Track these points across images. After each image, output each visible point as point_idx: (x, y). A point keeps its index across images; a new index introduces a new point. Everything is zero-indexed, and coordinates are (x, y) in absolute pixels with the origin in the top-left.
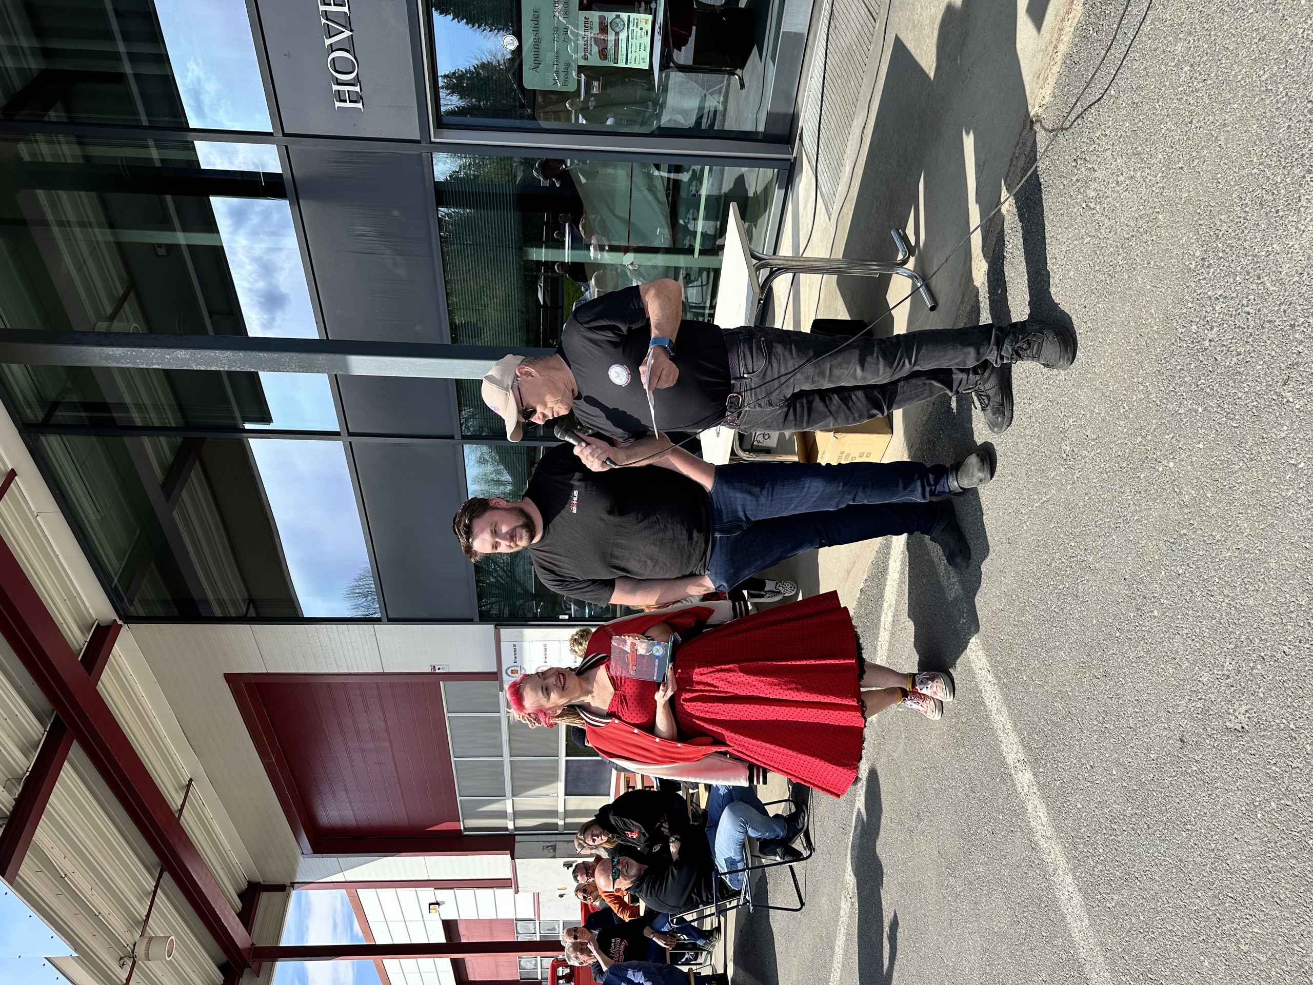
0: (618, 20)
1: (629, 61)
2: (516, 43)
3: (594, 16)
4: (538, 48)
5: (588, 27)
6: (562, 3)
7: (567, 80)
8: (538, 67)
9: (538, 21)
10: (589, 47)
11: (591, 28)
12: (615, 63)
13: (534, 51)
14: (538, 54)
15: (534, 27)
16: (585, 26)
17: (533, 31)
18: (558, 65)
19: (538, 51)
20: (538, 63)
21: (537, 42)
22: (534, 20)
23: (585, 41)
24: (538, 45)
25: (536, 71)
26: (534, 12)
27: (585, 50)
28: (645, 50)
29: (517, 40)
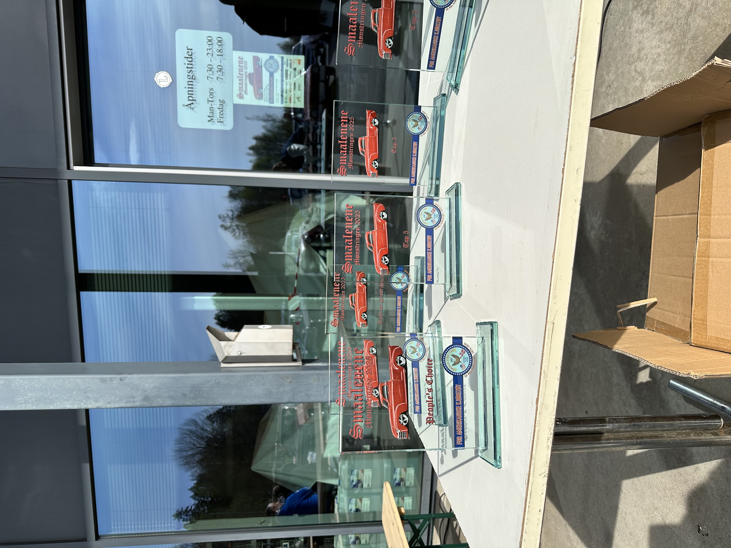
0: (271, 61)
1: (284, 100)
2: (170, 80)
3: (248, 56)
4: (192, 85)
5: (242, 67)
6: (215, 41)
7: (222, 118)
8: (192, 103)
9: (191, 58)
10: (244, 86)
11: (246, 68)
12: (270, 103)
13: (188, 88)
14: (192, 91)
15: (188, 64)
16: (240, 66)
17: (187, 68)
18: (212, 101)
19: (192, 88)
20: (193, 100)
21: (192, 79)
22: (188, 58)
23: (240, 80)
24: (192, 82)
25: (190, 108)
26: (188, 49)
27: (241, 89)
28: (299, 89)
29: (170, 77)
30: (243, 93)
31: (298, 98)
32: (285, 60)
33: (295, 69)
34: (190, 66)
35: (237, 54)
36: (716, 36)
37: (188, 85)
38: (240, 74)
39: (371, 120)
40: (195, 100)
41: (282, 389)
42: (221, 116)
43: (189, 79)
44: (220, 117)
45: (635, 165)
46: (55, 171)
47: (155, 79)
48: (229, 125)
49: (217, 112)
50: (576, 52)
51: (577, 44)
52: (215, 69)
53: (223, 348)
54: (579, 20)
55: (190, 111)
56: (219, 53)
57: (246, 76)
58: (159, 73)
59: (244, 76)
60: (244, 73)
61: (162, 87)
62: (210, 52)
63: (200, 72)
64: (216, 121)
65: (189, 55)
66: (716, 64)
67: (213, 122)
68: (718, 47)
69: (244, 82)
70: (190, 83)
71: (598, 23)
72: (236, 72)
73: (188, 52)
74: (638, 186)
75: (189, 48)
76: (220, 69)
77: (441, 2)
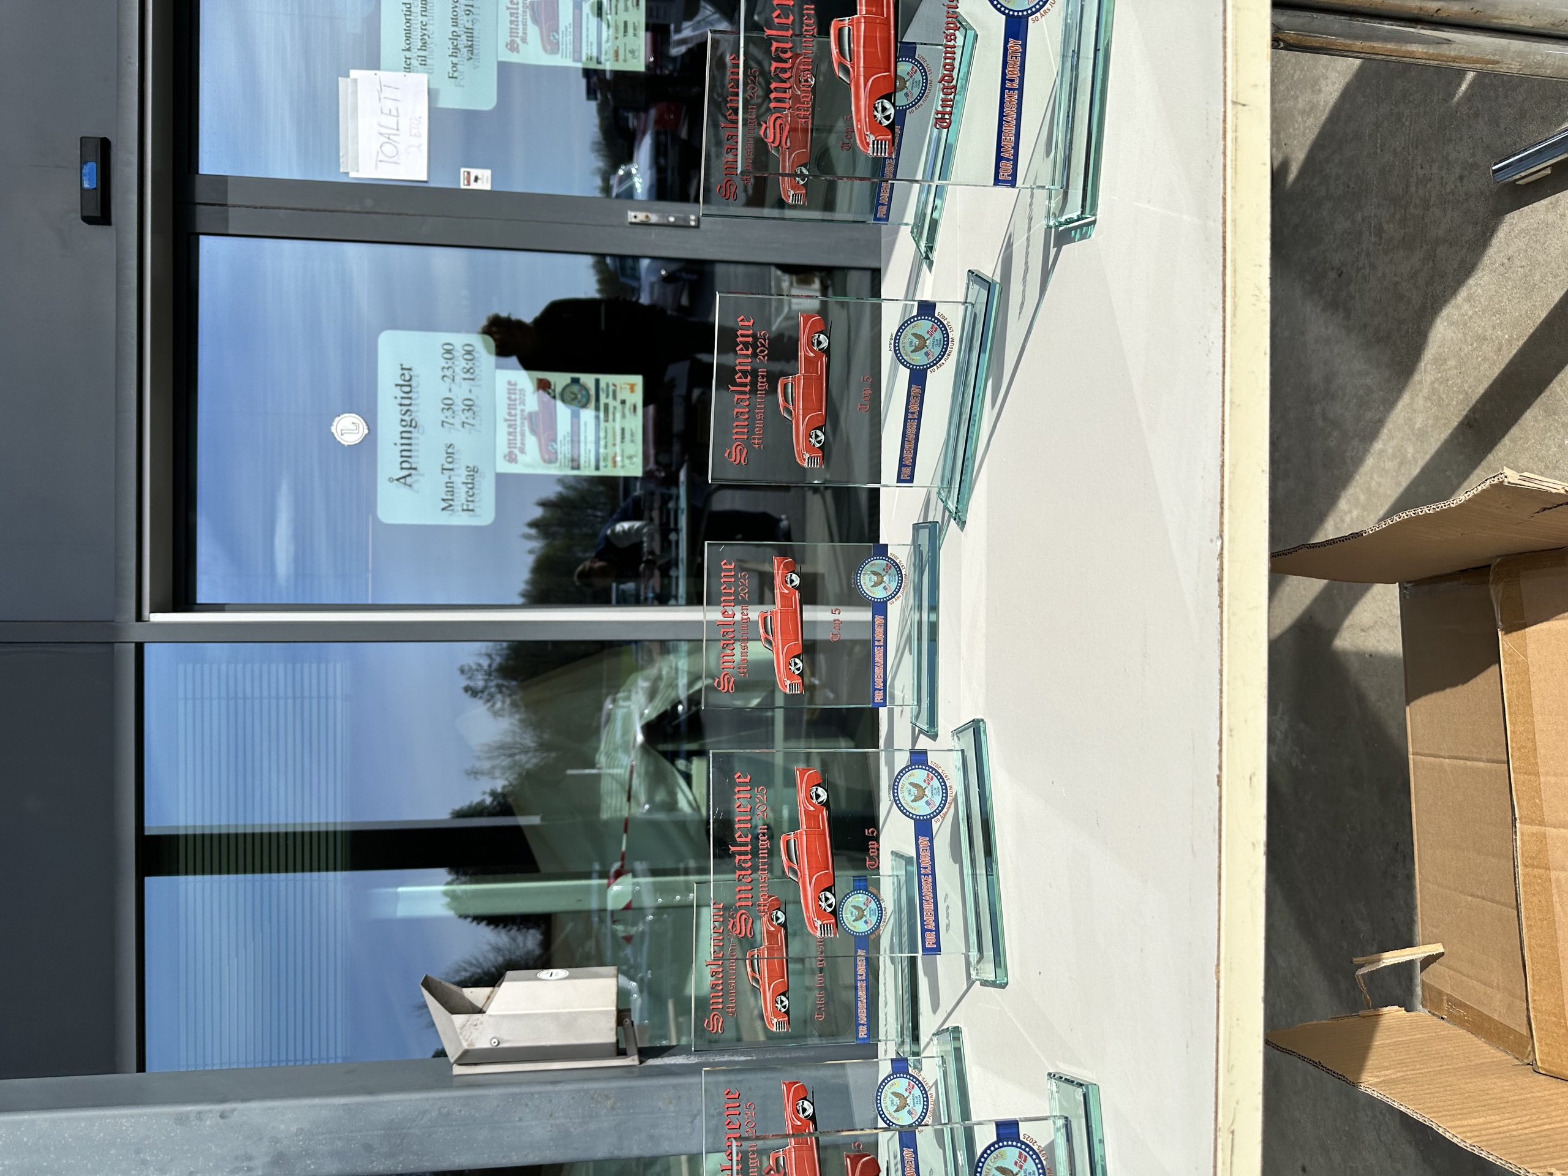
0: (575, 388)
1: (602, 463)
2: (363, 430)
4: (409, 438)
5: (515, 400)
6: (459, 352)
7: (472, 501)
8: (410, 475)
9: (410, 386)
10: (519, 437)
11: (523, 403)
12: (573, 468)
13: (402, 444)
14: (409, 451)
15: (402, 398)
16: (509, 399)
17: (401, 405)
18: (452, 470)
19: (410, 445)
20: (410, 468)
21: (409, 426)
22: (402, 386)
23: (510, 426)
24: (410, 432)
25: (405, 484)
26: (403, 369)
27: (511, 444)
28: (632, 441)
29: (364, 424)
30: (516, 451)
31: (630, 458)
32: (602, 385)
33: (623, 402)
34: (407, 402)
35: (502, 377)
36: (1484, 360)
37: (402, 438)
38: (510, 414)
39: (784, 576)
40: (415, 469)
41: (592, 1126)
42: (470, 499)
43: (405, 426)
44: (468, 501)
45: (1348, 610)
46: (110, 625)
47: (333, 429)
48: (485, 514)
49: (461, 492)
50: (1222, 531)
51: (1222, 514)
52: (459, 406)
53: (458, 1031)
54: (1222, 466)
55: (405, 490)
56: (468, 376)
57: (523, 418)
58: (342, 416)
59: (518, 417)
60: (518, 412)
61: (346, 444)
62: (448, 373)
63: (428, 410)
64: (460, 508)
65: (404, 380)
66: (1509, 483)
67: (453, 510)
68: (1490, 381)
69: (518, 430)
70: (404, 435)
71: (1263, 471)
72: (502, 412)
73: (403, 374)
74: (1360, 655)
75: (404, 367)
76: (469, 407)
77: (919, 359)
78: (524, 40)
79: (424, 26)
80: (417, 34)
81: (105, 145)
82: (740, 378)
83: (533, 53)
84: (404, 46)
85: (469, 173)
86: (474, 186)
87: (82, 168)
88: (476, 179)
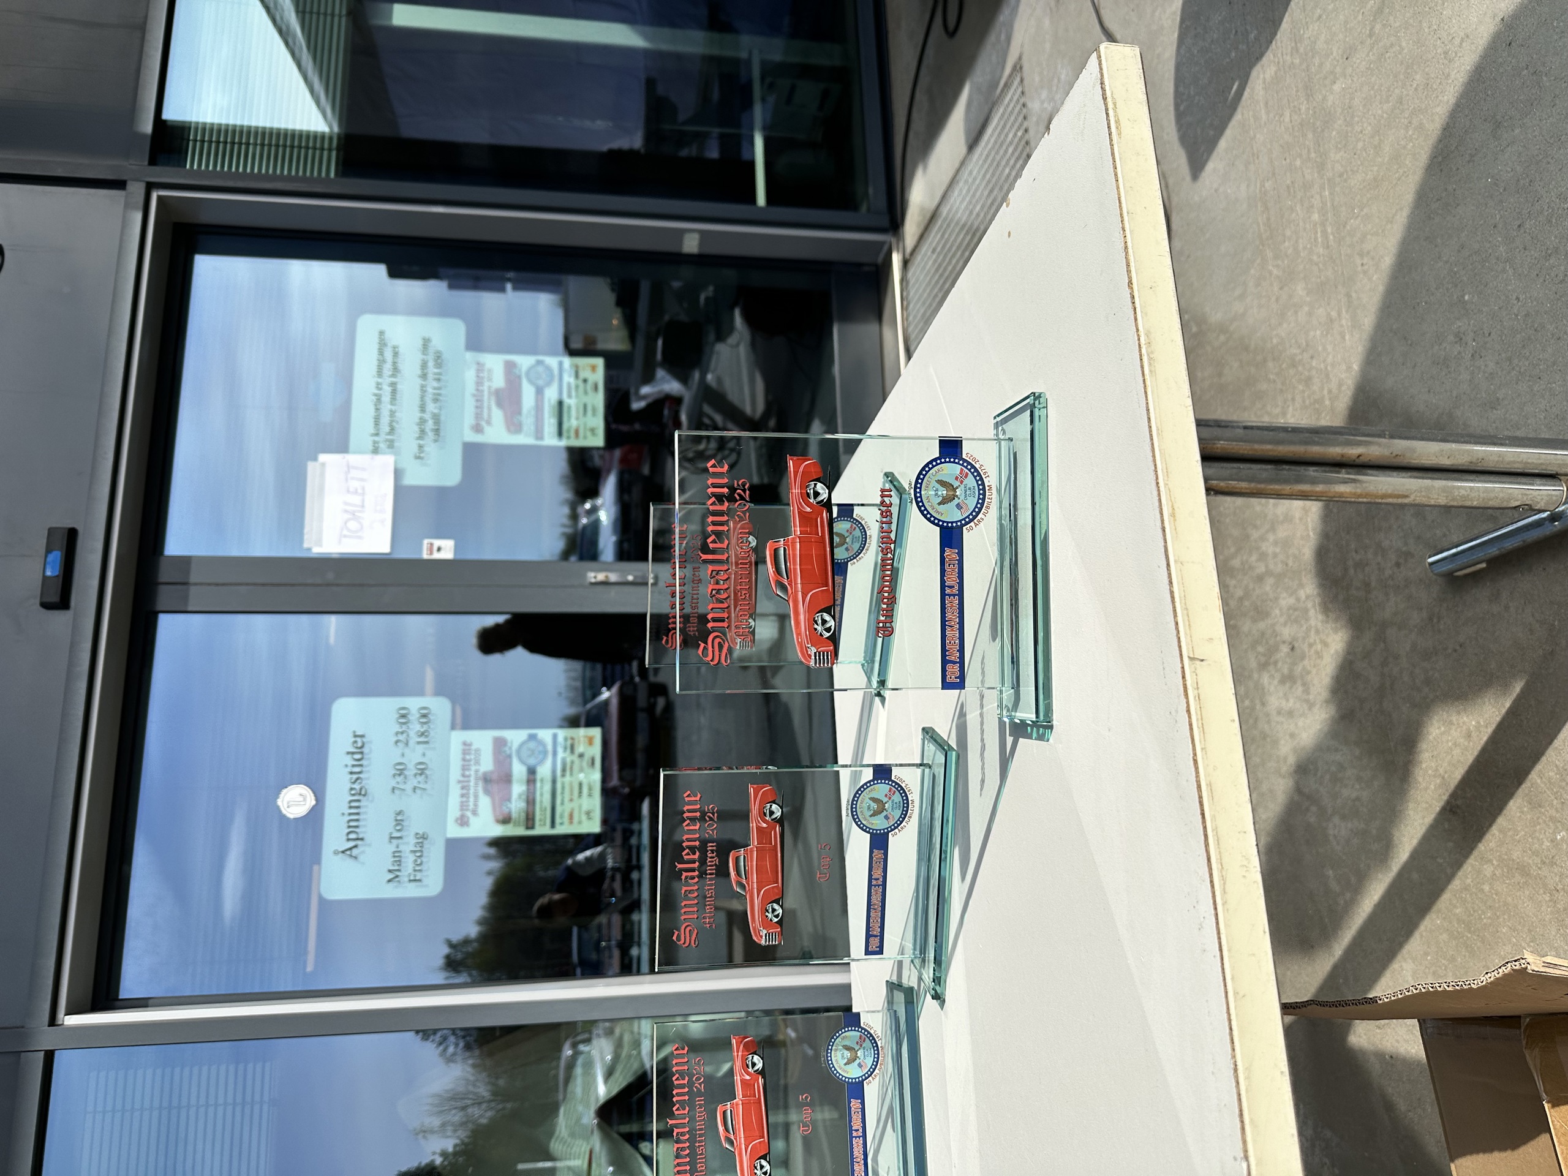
0: (532, 745)
1: (558, 820)
2: (311, 801)
3: (483, 740)
4: (358, 807)
5: (469, 760)
6: (414, 716)
7: (420, 871)
8: (356, 846)
9: (362, 753)
10: (472, 799)
11: (477, 763)
12: (528, 828)
13: (350, 814)
14: (357, 820)
15: (353, 766)
16: (464, 760)
17: (351, 773)
18: (400, 838)
19: (358, 814)
20: (357, 839)
21: (359, 794)
22: (353, 753)
23: (463, 788)
24: (359, 801)
25: (351, 856)
26: (356, 736)
27: (463, 806)
28: (590, 795)
29: (312, 795)
30: (469, 814)
31: (588, 813)
32: (560, 739)
33: (581, 756)
34: (358, 769)
35: (458, 737)
37: (351, 807)
38: (463, 776)
39: (744, 1059)
40: (362, 839)
42: (417, 868)
43: (353, 795)
44: (415, 870)
46: (21, 1032)
47: (279, 802)
48: (433, 883)
49: (409, 861)
52: (411, 771)
55: (350, 862)
56: (422, 739)
57: (477, 779)
58: (289, 787)
59: (472, 779)
60: (472, 773)
61: (291, 816)
62: (402, 737)
63: (378, 777)
64: (406, 879)
65: (357, 748)
67: (399, 881)
69: (472, 791)
70: (353, 804)
72: (455, 773)
73: (355, 742)
75: (357, 734)
76: (422, 770)
77: (879, 823)
78: (489, 423)
79: (392, 413)
80: (385, 420)
81: (72, 535)
82: (688, 854)
83: (497, 433)
84: (373, 431)
85: (432, 544)
86: (437, 556)
87: (46, 557)
88: (439, 549)
